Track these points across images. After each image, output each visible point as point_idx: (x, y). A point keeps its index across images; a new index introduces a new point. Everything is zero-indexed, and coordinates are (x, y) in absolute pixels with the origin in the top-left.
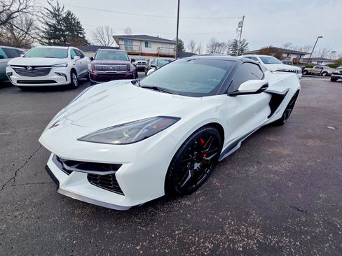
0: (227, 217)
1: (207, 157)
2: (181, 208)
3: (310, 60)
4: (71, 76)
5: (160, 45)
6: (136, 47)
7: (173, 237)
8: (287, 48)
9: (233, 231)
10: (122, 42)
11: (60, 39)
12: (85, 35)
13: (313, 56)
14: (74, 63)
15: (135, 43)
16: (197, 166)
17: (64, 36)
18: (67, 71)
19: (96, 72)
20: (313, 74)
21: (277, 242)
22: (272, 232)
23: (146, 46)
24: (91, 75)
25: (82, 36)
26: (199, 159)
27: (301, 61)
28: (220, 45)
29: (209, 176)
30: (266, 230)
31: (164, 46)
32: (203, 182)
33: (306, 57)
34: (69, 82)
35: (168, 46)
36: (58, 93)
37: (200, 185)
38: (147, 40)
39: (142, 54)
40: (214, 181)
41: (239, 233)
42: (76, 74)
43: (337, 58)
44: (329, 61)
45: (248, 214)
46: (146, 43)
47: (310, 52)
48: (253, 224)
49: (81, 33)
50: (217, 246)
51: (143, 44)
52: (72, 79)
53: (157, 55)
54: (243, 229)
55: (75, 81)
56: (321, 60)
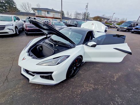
0: (84, 82)
1: (78, 65)
2: (71, 82)
3: (111, 21)
4: (16, 30)
5: (54, 14)
6: (43, 14)
7: (70, 91)
8: (104, 17)
9: (86, 86)
10: (36, 11)
11: (3, 7)
12: (16, 6)
13: (112, 20)
14: (16, 23)
15: (42, 12)
16: (75, 68)
17: (5, 6)
18: (13, 28)
19: (28, 28)
20: (112, 27)
21: (97, 87)
22: (96, 85)
23: (48, 14)
24: (25, 29)
25: (15, 6)
26: (76, 66)
27: (108, 22)
28: (79, 14)
29: (78, 70)
30: (95, 85)
31: (56, 14)
32: (77, 73)
33: (110, 20)
34: (15, 33)
35: (58, 14)
36: (10, 38)
37: (76, 74)
38: (48, 11)
39: (46, 17)
40: (80, 72)
41: (88, 86)
42: (17, 29)
43: (119, 21)
44: (117, 22)
45: (90, 81)
46: (48, 12)
47: (111, 18)
48: (92, 84)
49: (14, 5)
50: (82, 91)
51: (46, 13)
52: (16, 31)
53: (53, 18)
54: (89, 85)
55: (17, 32)
56: (115, 22)
